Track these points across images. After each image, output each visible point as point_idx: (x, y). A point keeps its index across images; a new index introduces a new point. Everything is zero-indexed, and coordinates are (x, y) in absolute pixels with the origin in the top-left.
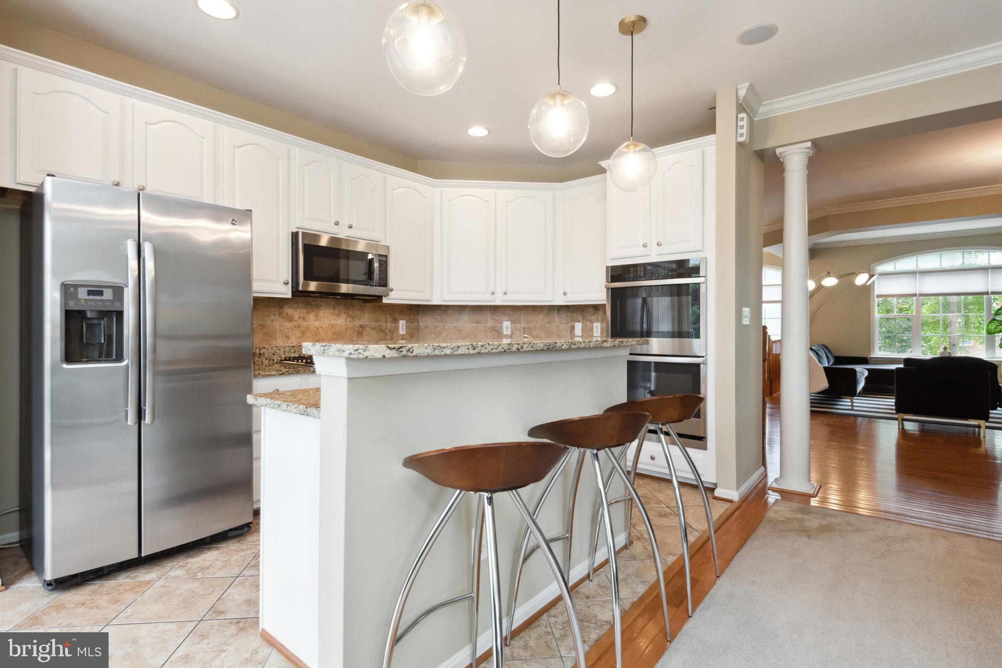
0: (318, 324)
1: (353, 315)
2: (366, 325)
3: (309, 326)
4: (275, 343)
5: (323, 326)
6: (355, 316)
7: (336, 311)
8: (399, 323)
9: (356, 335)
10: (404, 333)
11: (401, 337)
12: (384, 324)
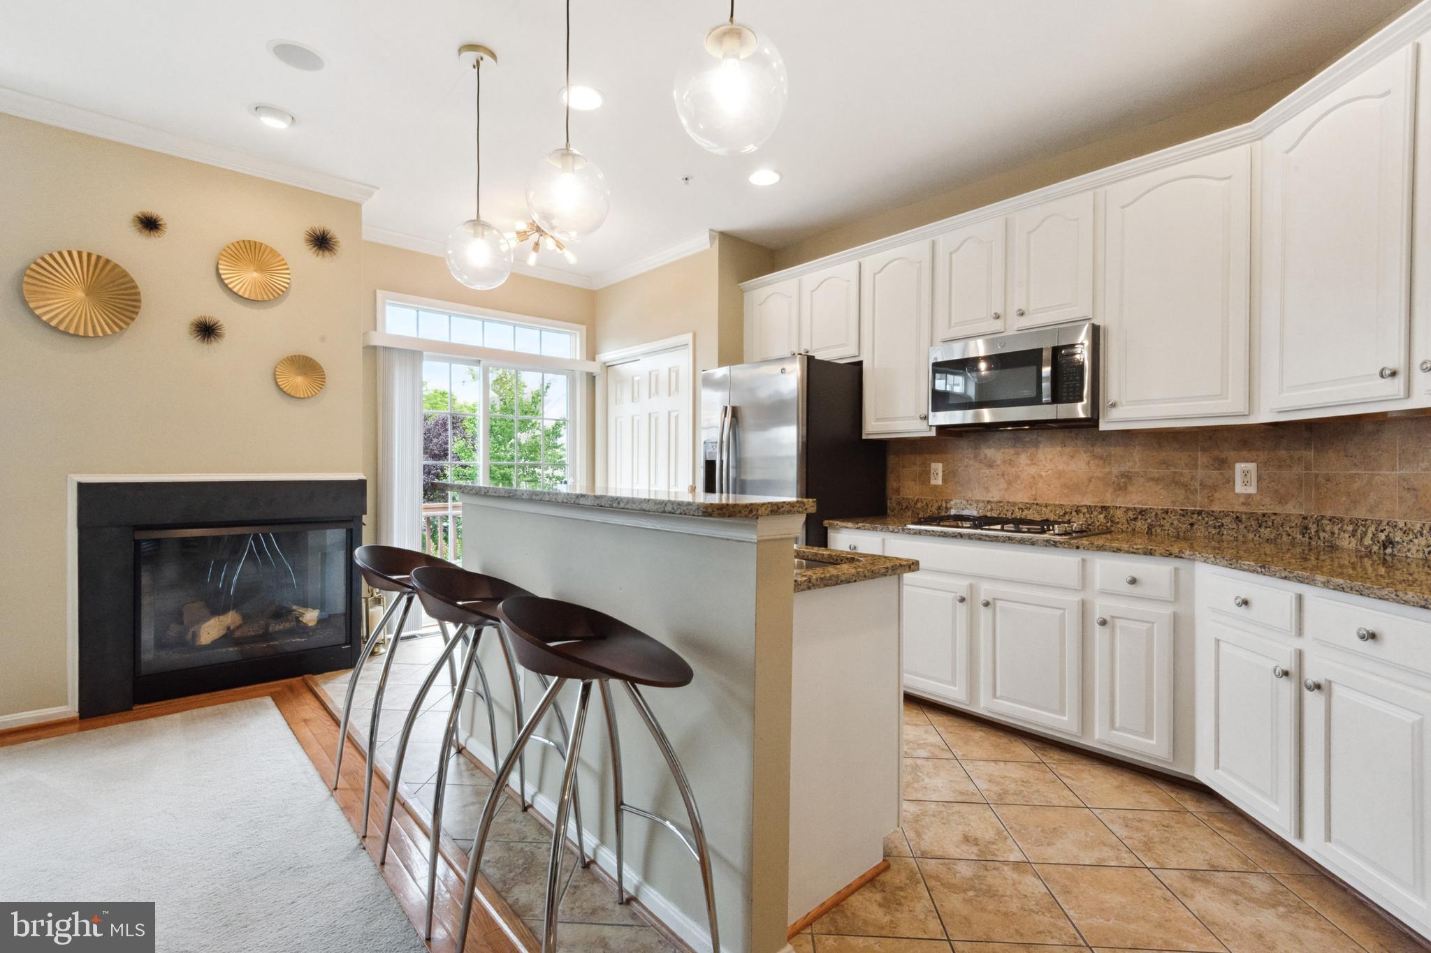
0: (1034, 470)
1: (1105, 454)
2: (1137, 473)
3: (1019, 473)
4: (970, 495)
5: (1043, 474)
6: (1109, 455)
7: (1068, 450)
8: (1234, 469)
9: (1111, 490)
10: (1252, 490)
11: (1242, 500)
12: (1186, 471)
